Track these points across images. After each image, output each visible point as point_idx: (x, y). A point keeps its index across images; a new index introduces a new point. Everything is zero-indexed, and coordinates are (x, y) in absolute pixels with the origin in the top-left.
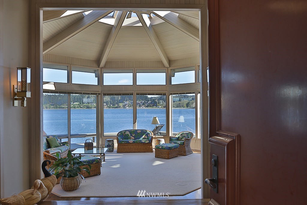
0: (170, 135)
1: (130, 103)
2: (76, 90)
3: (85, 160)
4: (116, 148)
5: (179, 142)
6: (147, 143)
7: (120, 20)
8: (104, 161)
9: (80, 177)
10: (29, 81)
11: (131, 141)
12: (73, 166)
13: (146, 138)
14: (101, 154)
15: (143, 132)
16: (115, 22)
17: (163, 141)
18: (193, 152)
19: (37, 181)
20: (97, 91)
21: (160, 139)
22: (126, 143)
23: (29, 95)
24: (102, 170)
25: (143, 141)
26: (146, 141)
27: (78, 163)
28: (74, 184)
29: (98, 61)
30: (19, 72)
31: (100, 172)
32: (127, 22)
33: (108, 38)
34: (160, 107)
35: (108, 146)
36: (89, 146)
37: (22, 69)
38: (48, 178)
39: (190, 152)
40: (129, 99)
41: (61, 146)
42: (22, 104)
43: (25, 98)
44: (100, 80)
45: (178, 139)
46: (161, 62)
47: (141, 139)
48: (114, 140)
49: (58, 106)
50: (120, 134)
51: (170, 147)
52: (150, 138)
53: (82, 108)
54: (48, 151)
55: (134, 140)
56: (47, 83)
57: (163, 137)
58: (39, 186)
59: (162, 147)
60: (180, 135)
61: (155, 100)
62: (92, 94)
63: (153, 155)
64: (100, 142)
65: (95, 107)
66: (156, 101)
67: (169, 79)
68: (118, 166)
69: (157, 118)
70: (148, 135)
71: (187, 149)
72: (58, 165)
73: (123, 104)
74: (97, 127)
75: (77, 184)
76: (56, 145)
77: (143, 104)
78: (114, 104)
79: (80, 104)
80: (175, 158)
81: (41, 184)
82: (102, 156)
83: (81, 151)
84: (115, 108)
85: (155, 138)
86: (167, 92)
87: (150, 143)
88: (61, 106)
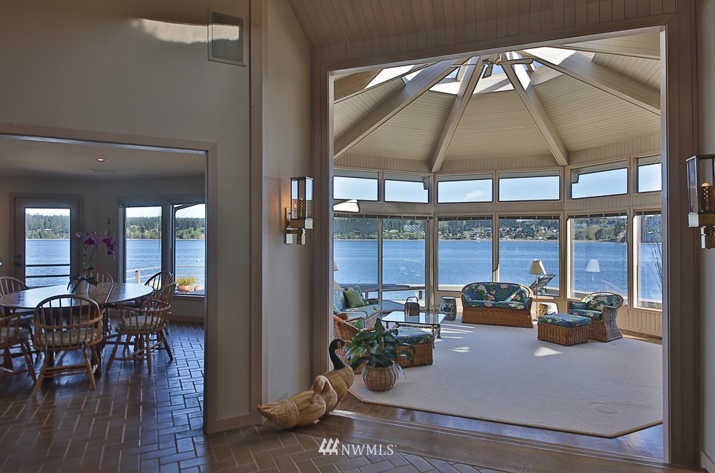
0: (569, 296)
1: (483, 231)
2: (392, 211)
3: (406, 335)
4: (460, 313)
5: (591, 313)
6: (521, 310)
7: (471, 82)
8: (439, 337)
9: (396, 367)
10: (309, 197)
11: (489, 303)
12: (385, 347)
13: (519, 299)
14: (433, 325)
15: (513, 288)
16: (461, 87)
17: (553, 308)
18: (623, 336)
19: (319, 379)
20: (428, 214)
21: (547, 303)
22: (479, 307)
23: (309, 224)
24: (436, 355)
25: (513, 305)
26: (519, 305)
27: (392, 344)
28: (385, 380)
29: (429, 162)
30: (295, 183)
31: (432, 360)
32: (483, 85)
33: (447, 120)
34: (541, 238)
35: (446, 309)
36: (412, 309)
37: (298, 179)
38: (339, 371)
39: (617, 335)
40: (482, 225)
41: (367, 305)
42: (299, 240)
43: (304, 231)
44: (433, 193)
45: (587, 306)
46: (550, 157)
47: (508, 300)
48: (457, 299)
49: (366, 236)
50: (467, 288)
51: (570, 323)
52: (526, 301)
53: (402, 238)
54: (345, 315)
55: (494, 303)
56: (344, 201)
57: (552, 298)
58: (323, 388)
59: (553, 320)
60: (592, 298)
61: (531, 225)
62: (418, 218)
63: (533, 333)
64: (432, 301)
65: (423, 238)
66: (532, 227)
67: (565, 189)
68: (465, 349)
69: (541, 263)
70: (521, 293)
71: (608, 329)
72: (358, 343)
73: (471, 232)
74: (427, 275)
75: (391, 380)
76: (359, 303)
77: (508, 233)
78: (456, 234)
79: (399, 232)
80: (583, 345)
81: (326, 383)
82: (435, 328)
83: (399, 316)
84: (457, 239)
85: (537, 300)
86: (562, 213)
87: (527, 310)
88: (370, 235)
